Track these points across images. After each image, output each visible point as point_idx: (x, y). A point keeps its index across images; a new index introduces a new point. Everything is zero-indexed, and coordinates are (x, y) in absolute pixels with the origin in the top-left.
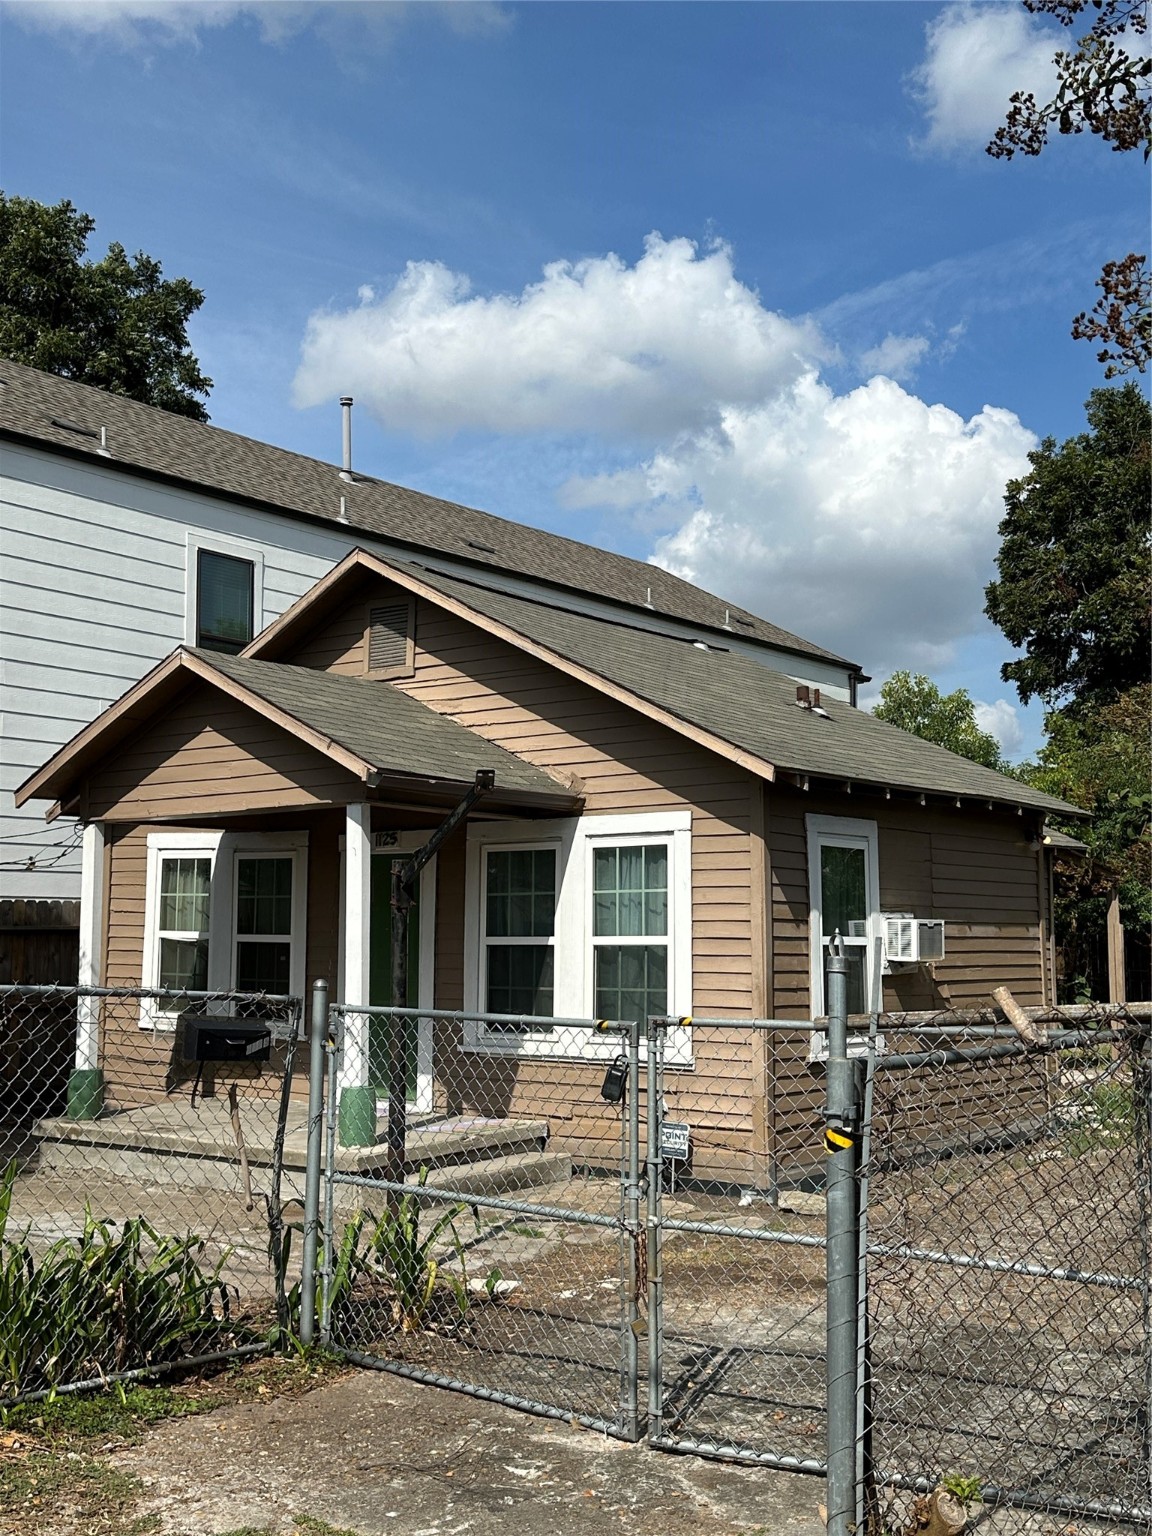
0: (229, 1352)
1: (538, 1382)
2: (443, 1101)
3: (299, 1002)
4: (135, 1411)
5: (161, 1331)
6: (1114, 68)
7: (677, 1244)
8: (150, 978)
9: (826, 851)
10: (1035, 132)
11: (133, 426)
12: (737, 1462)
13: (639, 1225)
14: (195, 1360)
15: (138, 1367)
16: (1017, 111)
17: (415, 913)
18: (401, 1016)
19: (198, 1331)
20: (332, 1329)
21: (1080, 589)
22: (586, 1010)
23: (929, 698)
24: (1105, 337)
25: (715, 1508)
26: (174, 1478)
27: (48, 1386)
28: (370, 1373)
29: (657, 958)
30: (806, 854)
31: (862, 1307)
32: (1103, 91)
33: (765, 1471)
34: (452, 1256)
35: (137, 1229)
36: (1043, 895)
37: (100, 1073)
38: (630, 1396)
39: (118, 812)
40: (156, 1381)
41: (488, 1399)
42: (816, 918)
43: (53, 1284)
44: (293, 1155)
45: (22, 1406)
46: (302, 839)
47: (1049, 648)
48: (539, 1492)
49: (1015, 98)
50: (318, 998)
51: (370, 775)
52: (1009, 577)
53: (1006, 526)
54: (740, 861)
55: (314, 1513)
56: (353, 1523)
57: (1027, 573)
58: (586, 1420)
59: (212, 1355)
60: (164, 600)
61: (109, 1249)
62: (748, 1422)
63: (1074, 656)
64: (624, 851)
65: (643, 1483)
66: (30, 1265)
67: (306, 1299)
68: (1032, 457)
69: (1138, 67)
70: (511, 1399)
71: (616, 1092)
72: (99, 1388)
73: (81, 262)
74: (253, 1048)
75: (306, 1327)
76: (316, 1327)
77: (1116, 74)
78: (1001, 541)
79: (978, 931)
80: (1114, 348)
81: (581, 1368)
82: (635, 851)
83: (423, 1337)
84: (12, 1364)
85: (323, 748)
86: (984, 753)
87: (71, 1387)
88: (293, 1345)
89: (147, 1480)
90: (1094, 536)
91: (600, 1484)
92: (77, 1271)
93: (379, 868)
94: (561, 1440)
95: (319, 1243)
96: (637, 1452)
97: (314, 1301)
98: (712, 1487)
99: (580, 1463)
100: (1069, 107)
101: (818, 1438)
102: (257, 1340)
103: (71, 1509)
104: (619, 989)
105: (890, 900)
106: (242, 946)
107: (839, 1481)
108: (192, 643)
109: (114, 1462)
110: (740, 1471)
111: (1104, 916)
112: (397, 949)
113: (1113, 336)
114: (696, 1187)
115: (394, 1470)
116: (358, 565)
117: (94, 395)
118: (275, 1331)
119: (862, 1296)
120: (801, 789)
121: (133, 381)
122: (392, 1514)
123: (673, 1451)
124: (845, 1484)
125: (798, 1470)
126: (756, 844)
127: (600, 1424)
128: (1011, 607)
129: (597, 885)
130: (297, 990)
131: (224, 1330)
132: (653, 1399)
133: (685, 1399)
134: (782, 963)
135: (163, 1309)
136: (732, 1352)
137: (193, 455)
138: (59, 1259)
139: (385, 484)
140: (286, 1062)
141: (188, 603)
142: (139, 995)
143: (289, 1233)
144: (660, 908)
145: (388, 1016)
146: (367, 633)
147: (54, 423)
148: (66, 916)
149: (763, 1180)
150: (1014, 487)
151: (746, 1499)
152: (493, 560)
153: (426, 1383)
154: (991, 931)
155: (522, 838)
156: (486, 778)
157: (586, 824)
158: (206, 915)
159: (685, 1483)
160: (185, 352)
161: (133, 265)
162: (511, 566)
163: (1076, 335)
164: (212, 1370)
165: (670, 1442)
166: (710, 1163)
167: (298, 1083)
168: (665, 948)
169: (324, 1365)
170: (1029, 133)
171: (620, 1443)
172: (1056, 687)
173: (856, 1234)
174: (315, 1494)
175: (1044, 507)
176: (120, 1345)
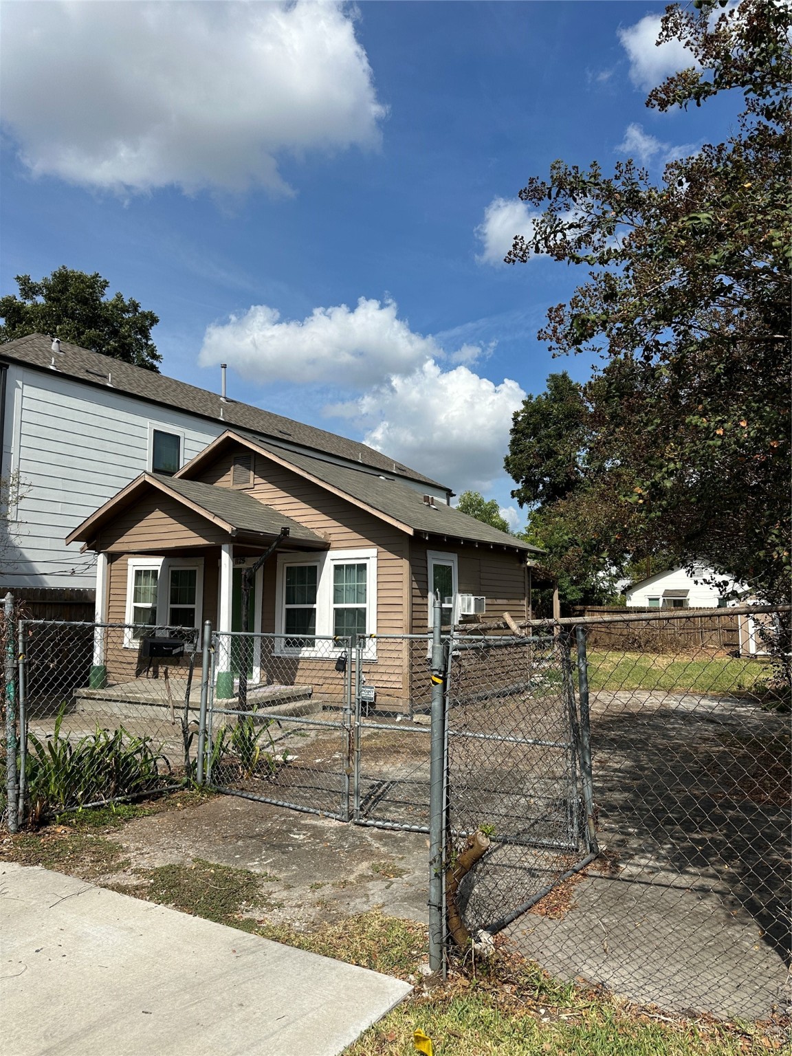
0: (164, 788)
1: (305, 798)
2: (265, 679)
3: (198, 631)
4: (119, 815)
5: (131, 779)
6: (557, 226)
7: (369, 737)
8: (129, 619)
9: (436, 567)
10: (525, 252)
11: (124, 373)
12: (392, 829)
13: (351, 726)
14: (148, 792)
15: (121, 796)
16: (517, 244)
17: (253, 591)
18: (245, 636)
19: (149, 779)
20: (212, 777)
21: (543, 459)
22: (330, 632)
23: (480, 503)
24: (551, 339)
25: (382, 849)
26: (137, 844)
27: (78, 805)
28: (229, 797)
29: (362, 614)
30: (427, 568)
31: (446, 752)
32: (552, 236)
33: (405, 832)
34: (268, 746)
35: (121, 734)
36: (527, 587)
37: (105, 667)
38: (346, 803)
39: (114, 548)
40: (129, 802)
41: (282, 806)
42: (431, 596)
43: (81, 759)
44: (195, 703)
45: (66, 814)
46: (201, 561)
47: (531, 484)
48: (304, 844)
49: (516, 238)
50: (207, 628)
51: (232, 531)
52: (514, 453)
53: (513, 431)
54: (399, 571)
55: (202, 857)
56: (220, 861)
57: (521, 452)
58: (326, 813)
59: (155, 790)
60: (137, 453)
61: (107, 743)
62: (397, 812)
63: (541, 488)
64: (348, 566)
65: (351, 839)
66: (70, 750)
67: (200, 765)
68: (524, 402)
69: (567, 226)
70: (292, 806)
71: (342, 668)
72: (102, 805)
73: (103, 300)
74: (175, 651)
75: (199, 778)
76: (204, 777)
77: (558, 228)
78: (510, 438)
79: (499, 601)
80: (554, 344)
81: (325, 792)
82: (352, 566)
83: (253, 781)
84: (61, 795)
85: (211, 519)
86: (503, 527)
87: (89, 805)
88: (193, 786)
89: (125, 845)
90: (549, 436)
91: (332, 840)
92: (92, 752)
93: (236, 574)
94: (314, 822)
95: (206, 739)
96: (348, 826)
97: (203, 767)
98: (381, 840)
99: (323, 831)
100: (538, 242)
101: (427, 818)
102: (177, 783)
103: (88, 859)
104: (345, 627)
105: (463, 588)
106: (172, 610)
107: (435, 831)
108: (150, 470)
109: (109, 838)
110: (393, 833)
111: (552, 597)
112: (244, 608)
113: (554, 339)
114: (380, 714)
115: (238, 838)
116: (228, 437)
117: (108, 360)
118: (185, 779)
119: (446, 748)
120: (425, 539)
121: (124, 353)
122: (238, 856)
123: (365, 825)
124: (438, 830)
125: (418, 831)
126: (405, 563)
127: (332, 815)
128: (515, 465)
129: (335, 581)
130: (198, 625)
131: (162, 779)
132: (356, 803)
133: (371, 802)
134: (416, 615)
135: (133, 769)
136: (391, 782)
137: (152, 388)
138: (84, 747)
139: (241, 404)
140: (191, 658)
141: (149, 454)
142: (123, 626)
143: (192, 734)
144: (363, 591)
145: (239, 636)
146: (232, 468)
147: (87, 371)
148: (90, 597)
149: (406, 710)
150: (516, 414)
151: (396, 845)
152: (290, 439)
153: (254, 800)
154: (505, 602)
155: (302, 561)
156: (285, 531)
157: (331, 554)
158: (155, 595)
159: (369, 839)
160: (150, 343)
161: (127, 303)
162: (299, 442)
163: (539, 338)
164: (156, 797)
165: (363, 821)
166: (383, 703)
167: (196, 671)
168: (365, 609)
169: (208, 794)
170: (522, 253)
171: (341, 823)
172: (534, 500)
173: (444, 721)
174: (203, 848)
175: (528, 424)
176: (113, 786)
